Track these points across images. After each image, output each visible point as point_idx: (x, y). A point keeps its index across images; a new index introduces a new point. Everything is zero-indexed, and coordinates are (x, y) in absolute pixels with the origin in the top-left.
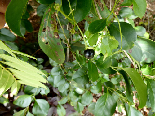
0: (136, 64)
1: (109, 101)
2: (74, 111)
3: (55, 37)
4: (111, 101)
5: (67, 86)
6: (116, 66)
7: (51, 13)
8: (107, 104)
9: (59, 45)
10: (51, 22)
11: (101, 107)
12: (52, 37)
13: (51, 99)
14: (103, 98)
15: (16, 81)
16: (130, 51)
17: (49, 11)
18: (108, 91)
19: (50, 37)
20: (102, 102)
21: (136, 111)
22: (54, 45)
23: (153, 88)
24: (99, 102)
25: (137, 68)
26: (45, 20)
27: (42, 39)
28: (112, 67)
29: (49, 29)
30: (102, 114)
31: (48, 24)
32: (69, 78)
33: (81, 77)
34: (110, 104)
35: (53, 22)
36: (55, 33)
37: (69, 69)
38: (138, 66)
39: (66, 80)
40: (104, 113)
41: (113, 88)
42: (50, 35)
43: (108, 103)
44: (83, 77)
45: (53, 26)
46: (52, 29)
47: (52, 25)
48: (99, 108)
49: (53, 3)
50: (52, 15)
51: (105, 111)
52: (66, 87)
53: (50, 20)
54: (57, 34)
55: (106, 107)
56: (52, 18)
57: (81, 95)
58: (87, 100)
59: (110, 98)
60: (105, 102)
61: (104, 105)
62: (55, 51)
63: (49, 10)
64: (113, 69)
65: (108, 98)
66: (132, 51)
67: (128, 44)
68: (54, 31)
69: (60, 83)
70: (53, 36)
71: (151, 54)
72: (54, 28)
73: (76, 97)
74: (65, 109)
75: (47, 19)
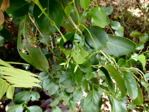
0: (112, 60)
1: (95, 97)
2: (68, 109)
3: (34, 47)
4: (97, 96)
5: (57, 87)
6: (96, 65)
7: (26, 24)
8: (94, 100)
9: (40, 54)
10: (28, 33)
11: (89, 104)
12: (31, 48)
13: (44, 102)
14: (90, 95)
15: (10, 86)
16: (107, 49)
17: (24, 23)
18: (93, 88)
19: (29, 48)
20: (89, 99)
21: (119, 102)
22: (35, 54)
23: (129, 79)
24: (87, 100)
25: (114, 63)
26: (21, 32)
27: (22, 51)
28: (94, 66)
29: (27, 40)
30: (91, 110)
31: (25, 36)
32: (57, 80)
33: (68, 79)
34: (97, 100)
35: (30, 33)
36: (34, 43)
37: (56, 70)
38: (114, 62)
39: (55, 82)
40: (92, 109)
41: (97, 84)
42: (29, 46)
43: (95, 98)
44: (69, 78)
45: (31, 37)
46: (30, 40)
47: (29, 36)
48: (87, 106)
49: (27, 14)
50: (27, 26)
51: (93, 106)
52: (55, 89)
53: (26, 32)
54: (36, 44)
55: (94, 103)
56: (28, 29)
57: (72, 93)
58: (78, 96)
59: (96, 95)
60: (92, 99)
61: (92, 101)
62: (38, 60)
63: (23, 21)
64: (94, 67)
65: (94, 94)
66: (109, 48)
67: (102, 45)
68: (33, 41)
69: (49, 86)
70: (32, 46)
71: (125, 48)
72: (32, 38)
73: (67, 96)
74: (60, 108)
75: (23, 31)
